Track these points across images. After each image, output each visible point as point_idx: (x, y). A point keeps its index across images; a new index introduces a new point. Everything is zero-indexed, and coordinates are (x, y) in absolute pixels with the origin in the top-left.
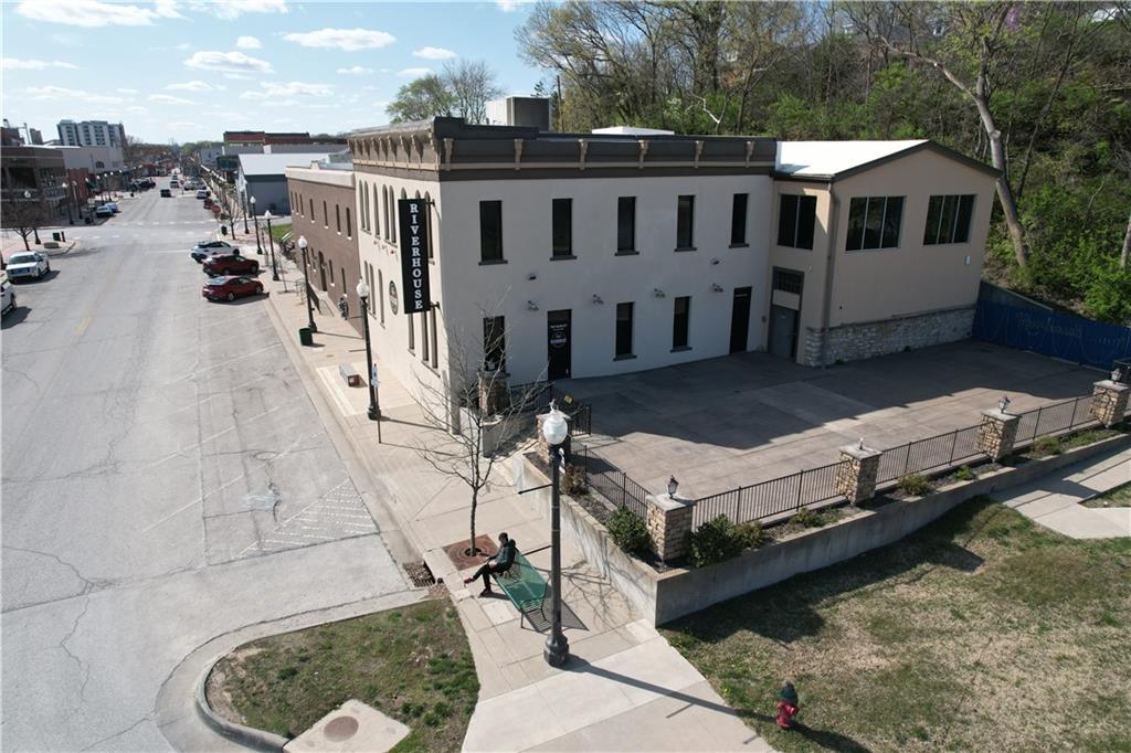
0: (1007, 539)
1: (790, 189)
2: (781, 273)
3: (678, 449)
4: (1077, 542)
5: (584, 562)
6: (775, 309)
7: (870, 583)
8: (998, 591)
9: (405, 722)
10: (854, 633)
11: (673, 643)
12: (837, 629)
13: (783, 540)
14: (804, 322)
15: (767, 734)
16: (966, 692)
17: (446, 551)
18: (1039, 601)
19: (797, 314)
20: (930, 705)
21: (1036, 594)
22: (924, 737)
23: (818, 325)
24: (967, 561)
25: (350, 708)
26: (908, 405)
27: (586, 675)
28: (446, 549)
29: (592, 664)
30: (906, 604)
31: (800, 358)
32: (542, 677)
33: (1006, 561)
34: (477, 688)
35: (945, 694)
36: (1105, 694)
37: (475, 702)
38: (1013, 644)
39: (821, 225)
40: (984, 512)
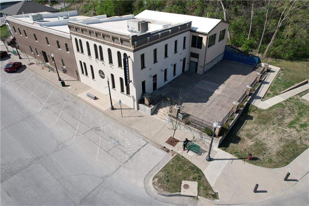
0: (255, 112)
1: (195, 34)
2: (192, 54)
3: (196, 106)
4: (265, 110)
5: (194, 137)
6: (191, 62)
7: (241, 127)
8: (259, 123)
9: (195, 181)
10: (246, 138)
11: (223, 150)
12: (243, 138)
13: (231, 125)
14: (199, 65)
15: (247, 161)
16: (265, 144)
17: (167, 143)
18: (265, 123)
19: (197, 63)
20: (263, 148)
21: (264, 122)
22: (265, 154)
23: (203, 66)
24: (251, 118)
25: (184, 182)
26: (224, 82)
27: (215, 161)
28: (166, 142)
29: (214, 158)
30: (249, 130)
31: (198, 72)
32: (208, 164)
33: (257, 116)
34: (200, 170)
35: (263, 146)
36: (280, 138)
37: (203, 173)
38: (266, 133)
39: (204, 44)
40: (250, 107)
